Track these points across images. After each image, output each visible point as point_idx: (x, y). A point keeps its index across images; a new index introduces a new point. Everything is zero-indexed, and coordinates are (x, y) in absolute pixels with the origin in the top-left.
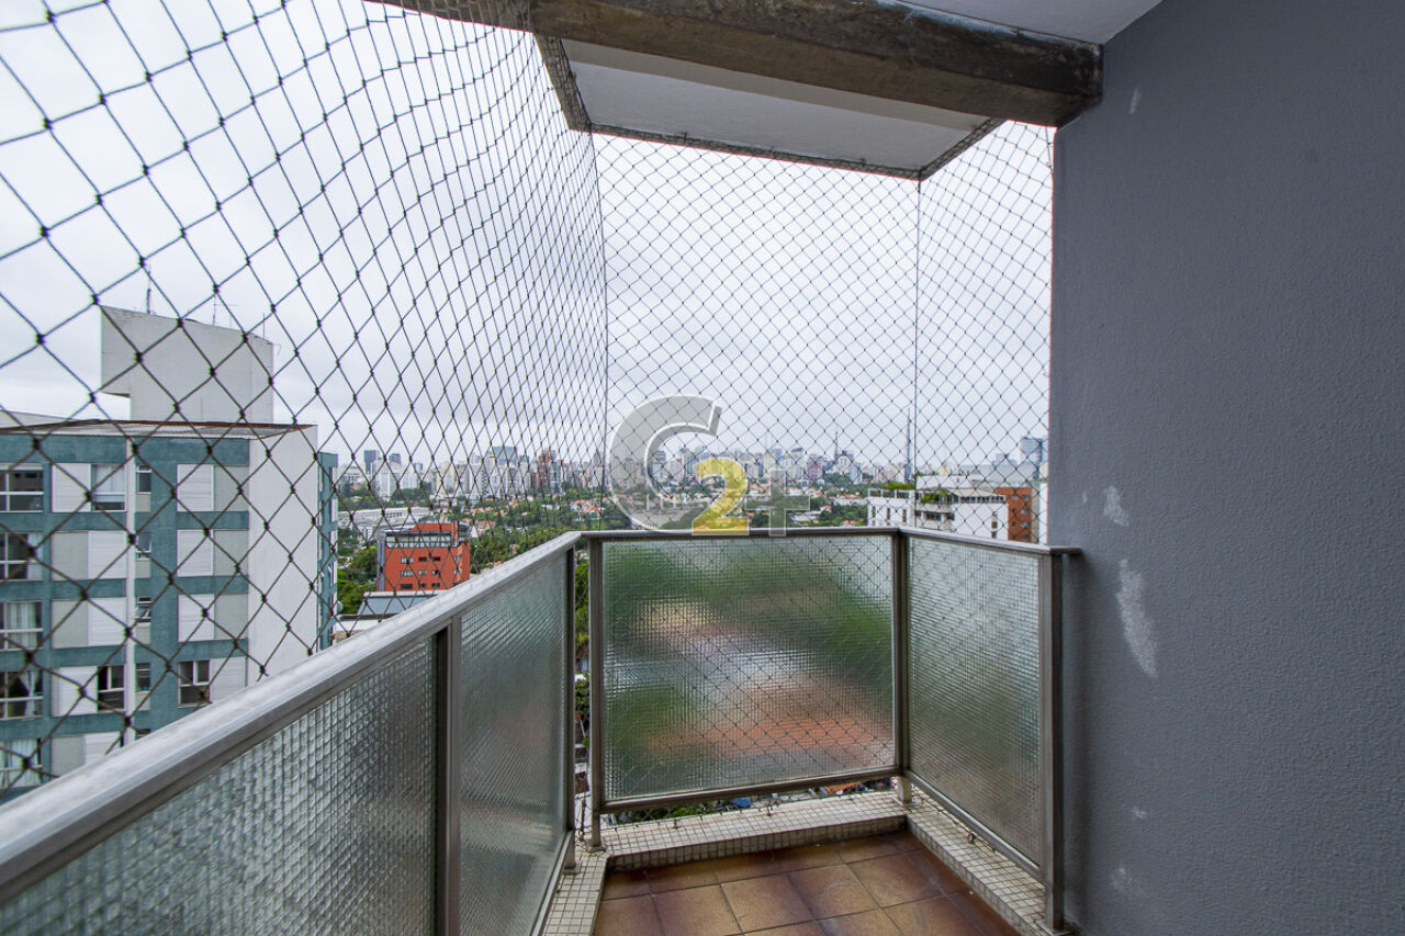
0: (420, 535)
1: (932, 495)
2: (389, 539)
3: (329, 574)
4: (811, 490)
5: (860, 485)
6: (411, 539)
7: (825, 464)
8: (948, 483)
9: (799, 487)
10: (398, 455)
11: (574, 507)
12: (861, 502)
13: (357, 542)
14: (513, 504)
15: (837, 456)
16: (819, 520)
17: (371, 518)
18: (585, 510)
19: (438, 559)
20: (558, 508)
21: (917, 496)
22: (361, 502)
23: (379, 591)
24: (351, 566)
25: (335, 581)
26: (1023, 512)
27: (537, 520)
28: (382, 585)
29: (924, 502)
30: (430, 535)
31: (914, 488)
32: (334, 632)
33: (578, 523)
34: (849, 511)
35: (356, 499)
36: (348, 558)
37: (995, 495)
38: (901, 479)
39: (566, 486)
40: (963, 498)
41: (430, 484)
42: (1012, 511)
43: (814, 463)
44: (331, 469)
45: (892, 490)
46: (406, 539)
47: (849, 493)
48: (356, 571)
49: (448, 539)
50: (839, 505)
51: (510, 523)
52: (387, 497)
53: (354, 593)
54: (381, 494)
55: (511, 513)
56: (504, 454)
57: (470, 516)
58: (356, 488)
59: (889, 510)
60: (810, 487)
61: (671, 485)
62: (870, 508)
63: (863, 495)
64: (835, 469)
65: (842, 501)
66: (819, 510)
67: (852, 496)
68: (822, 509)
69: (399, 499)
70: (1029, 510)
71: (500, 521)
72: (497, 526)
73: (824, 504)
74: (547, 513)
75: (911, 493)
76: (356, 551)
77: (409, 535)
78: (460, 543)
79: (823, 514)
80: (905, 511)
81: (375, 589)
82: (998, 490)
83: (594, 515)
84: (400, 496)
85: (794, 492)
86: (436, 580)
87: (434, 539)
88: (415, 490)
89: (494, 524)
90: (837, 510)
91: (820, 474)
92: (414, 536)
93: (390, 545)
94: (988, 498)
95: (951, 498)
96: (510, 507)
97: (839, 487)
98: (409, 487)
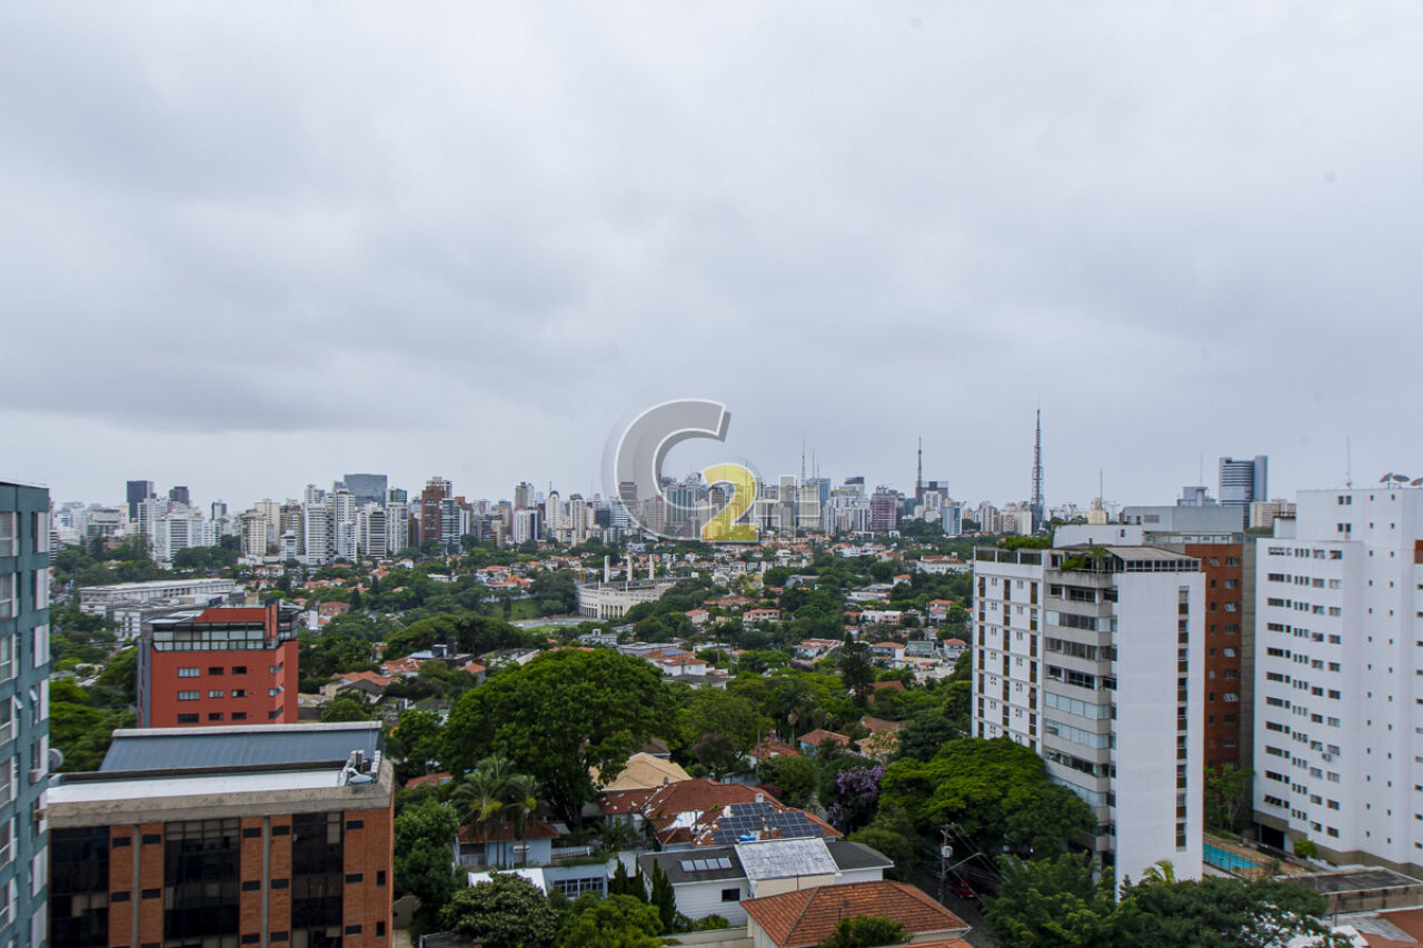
0: (211, 629)
1: (1081, 557)
2: (157, 636)
3: (32, 702)
4: (879, 547)
5: (958, 539)
6: (196, 637)
7: (901, 504)
8: (1104, 536)
9: (858, 542)
10: (184, 489)
11: (482, 576)
12: (962, 568)
13: (114, 639)
14: (379, 573)
15: (920, 490)
16: (892, 599)
17: (138, 597)
18: (501, 583)
19: (241, 670)
20: (455, 579)
21: (1054, 559)
22: (121, 570)
23: (141, 727)
24: (100, 682)
25: (45, 714)
26: (1228, 586)
27: (418, 601)
28: (146, 717)
29: (1066, 569)
30: (229, 628)
31: (1049, 546)
32: (43, 806)
33: (489, 604)
34: (940, 583)
35: (113, 565)
36: (97, 667)
37: (1185, 558)
38: (1026, 529)
39: (469, 541)
40: (1130, 564)
41: (238, 539)
42: (1211, 584)
43: (883, 502)
44: (34, 516)
45: (1013, 548)
46: (187, 636)
47: (941, 553)
48: (106, 689)
49: (259, 635)
50: (924, 574)
51: (373, 606)
52: (165, 561)
53: (98, 730)
54: (154, 556)
55: (376, 587)
56: (366, 487)
57: (304, 595)
58: (112, 545)
59: (1007, 583)
60: (876, 543)
61: (645, 540)
62: (977, 581)
63: (962, 558)
64: (918, 512)
65: (929, 567)
66: (892, 582)
67: (946, 558)
68: (896, 581)
69: (185, 566)
70: (1237, 583)
71: (356, 601)
72: (351, 610)
73: (900, 572)
74: (439, 589)
75: (1045, 553)
76: (112, 655)
77: (192, 628)
78: (281, 642)
79: (897, 590)
80: (1034, 586)
81: (131, 724)
82: (1190, 549)
83: (516, 591)
84: (191, 562)
85: (848, 552)
86: (239, 706)
87: (236, 635)
88: (213, 550)
89: (347, 606)
90: (921, 580)
91: (892, 522)
92: (201, 630)
93: (159, 647)
94: (1172, 563)
95: (1114, 564)
96: (375, 578)
97: (925, 543)
98: (203, 544)
